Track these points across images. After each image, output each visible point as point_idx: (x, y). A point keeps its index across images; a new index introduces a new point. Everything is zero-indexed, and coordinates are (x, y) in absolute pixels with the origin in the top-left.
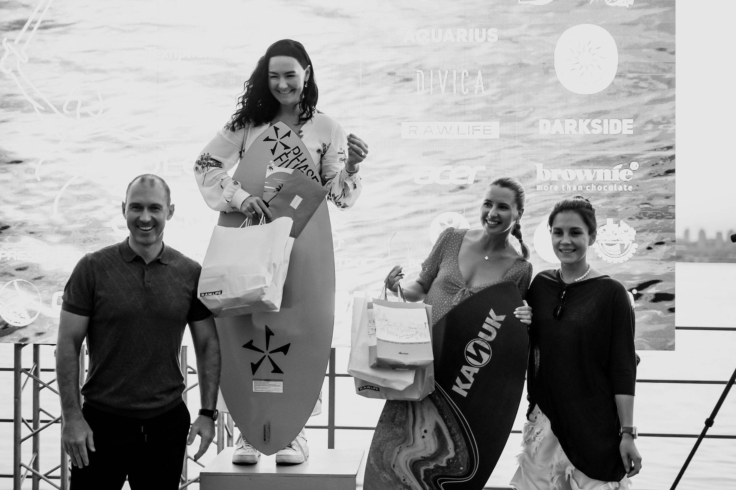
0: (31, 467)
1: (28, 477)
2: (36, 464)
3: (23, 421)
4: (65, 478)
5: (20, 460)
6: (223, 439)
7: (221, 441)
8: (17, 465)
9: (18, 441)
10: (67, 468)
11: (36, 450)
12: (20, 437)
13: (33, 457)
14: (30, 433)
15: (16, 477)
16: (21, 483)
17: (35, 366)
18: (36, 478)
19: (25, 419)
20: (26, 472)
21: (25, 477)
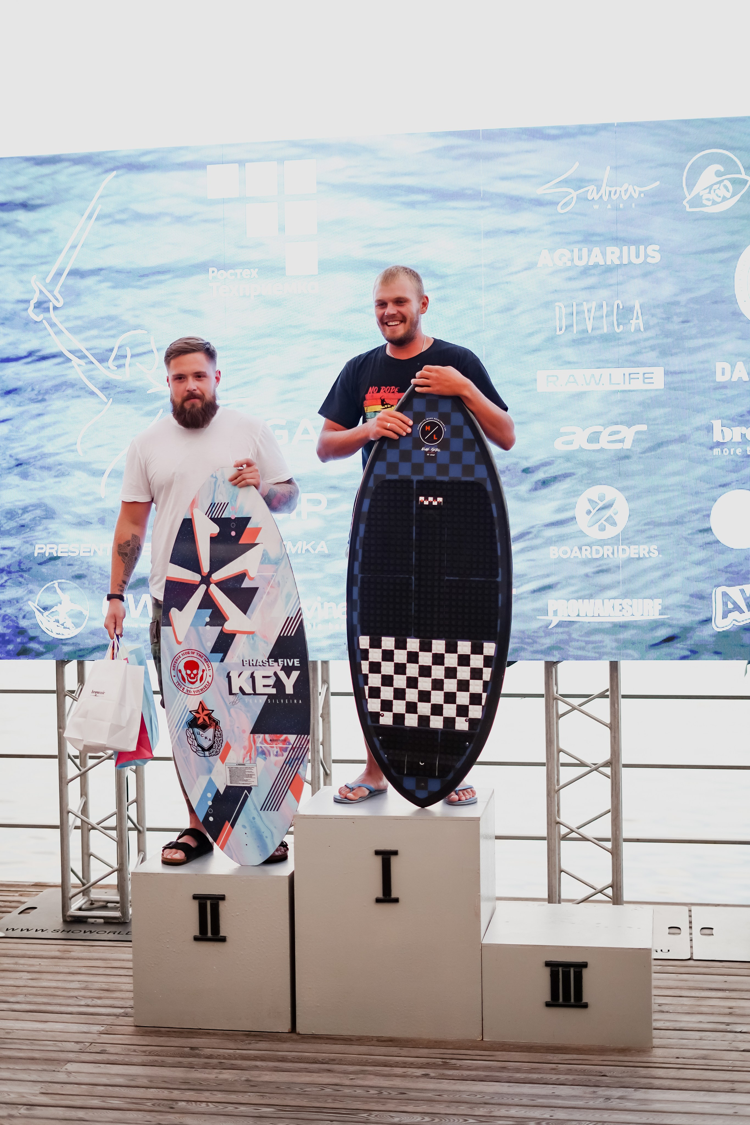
0: (80, 814)
1: (76, 828)
2: (85, 810)
3: (69, 757)
4: (124, 828)
5: (67, 805)
6: (319, 778)
7: (316, 780)
8: (64, 812)
9: (63, 782)
10: (125, 815)
11: (84, 793)
12: (66, 777)
13: (82, 802)
14: (78, 772)
15: (63, 827)
16: (70, 834)
17: (80, 687)
18: (86, 828)
19: (71, 754)
20: (74, 821)
21: (74, 827)
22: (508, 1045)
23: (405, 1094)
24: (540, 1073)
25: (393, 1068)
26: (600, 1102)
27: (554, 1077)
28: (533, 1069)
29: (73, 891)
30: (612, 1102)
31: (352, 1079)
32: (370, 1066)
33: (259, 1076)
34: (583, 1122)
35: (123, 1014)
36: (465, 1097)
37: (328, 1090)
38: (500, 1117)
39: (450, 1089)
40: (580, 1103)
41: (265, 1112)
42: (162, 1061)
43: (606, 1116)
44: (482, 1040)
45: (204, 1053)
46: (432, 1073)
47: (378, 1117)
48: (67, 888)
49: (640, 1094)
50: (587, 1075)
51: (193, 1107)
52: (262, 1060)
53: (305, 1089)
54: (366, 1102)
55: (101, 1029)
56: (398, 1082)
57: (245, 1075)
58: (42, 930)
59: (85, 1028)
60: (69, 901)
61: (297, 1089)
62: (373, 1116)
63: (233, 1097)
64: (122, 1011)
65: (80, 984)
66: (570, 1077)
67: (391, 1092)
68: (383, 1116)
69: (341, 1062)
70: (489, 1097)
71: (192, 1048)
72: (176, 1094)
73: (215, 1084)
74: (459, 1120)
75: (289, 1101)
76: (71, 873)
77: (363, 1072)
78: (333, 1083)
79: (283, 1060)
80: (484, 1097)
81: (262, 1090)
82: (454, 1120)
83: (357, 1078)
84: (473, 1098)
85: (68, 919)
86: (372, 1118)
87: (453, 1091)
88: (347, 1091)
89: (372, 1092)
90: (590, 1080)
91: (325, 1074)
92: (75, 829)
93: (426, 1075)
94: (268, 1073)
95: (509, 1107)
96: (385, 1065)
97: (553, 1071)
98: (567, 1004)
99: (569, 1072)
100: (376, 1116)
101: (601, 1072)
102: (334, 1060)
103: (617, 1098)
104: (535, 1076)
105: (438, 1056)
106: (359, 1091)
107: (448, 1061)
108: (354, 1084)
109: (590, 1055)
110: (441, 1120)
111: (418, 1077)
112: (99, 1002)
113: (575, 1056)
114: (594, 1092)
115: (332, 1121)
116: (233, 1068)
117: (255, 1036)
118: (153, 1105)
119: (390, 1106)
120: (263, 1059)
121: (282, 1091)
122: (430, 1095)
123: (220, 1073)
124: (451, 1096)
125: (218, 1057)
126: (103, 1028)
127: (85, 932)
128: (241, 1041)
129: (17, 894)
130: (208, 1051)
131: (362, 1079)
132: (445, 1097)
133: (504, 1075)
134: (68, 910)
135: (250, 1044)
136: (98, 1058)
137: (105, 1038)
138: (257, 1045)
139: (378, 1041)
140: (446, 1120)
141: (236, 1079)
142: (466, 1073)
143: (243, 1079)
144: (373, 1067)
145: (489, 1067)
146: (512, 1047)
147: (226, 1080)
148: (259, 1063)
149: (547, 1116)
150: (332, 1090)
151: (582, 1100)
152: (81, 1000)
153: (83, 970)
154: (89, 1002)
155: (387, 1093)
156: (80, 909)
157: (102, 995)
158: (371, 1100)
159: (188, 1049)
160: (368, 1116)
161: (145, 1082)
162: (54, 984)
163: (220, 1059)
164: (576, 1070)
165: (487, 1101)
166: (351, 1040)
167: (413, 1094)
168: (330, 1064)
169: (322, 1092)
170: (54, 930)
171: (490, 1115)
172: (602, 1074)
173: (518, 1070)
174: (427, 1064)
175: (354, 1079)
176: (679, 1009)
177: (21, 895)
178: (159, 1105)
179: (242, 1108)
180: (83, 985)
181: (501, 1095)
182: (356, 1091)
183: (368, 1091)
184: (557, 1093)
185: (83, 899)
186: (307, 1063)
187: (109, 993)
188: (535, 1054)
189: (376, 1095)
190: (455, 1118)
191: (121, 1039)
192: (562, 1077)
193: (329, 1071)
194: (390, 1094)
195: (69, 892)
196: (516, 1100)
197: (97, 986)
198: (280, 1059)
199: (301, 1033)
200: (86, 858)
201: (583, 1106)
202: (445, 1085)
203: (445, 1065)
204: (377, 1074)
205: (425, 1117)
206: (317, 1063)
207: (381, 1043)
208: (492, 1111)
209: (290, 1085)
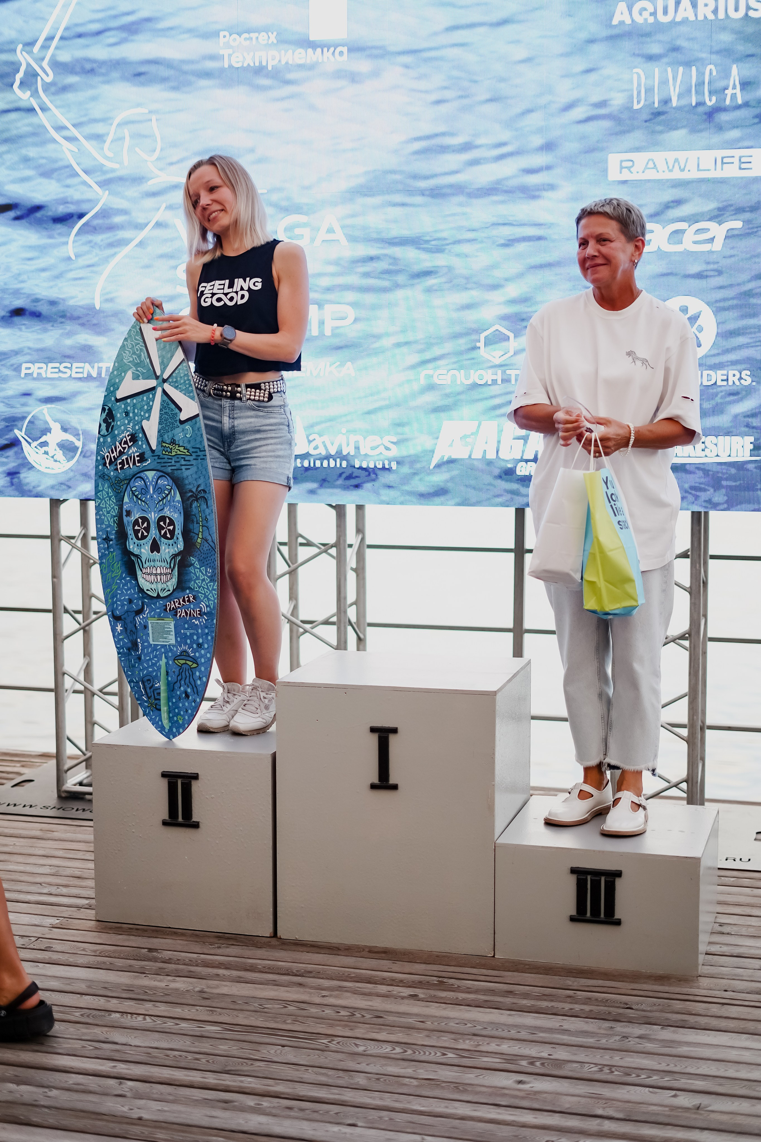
0: (81, 678)
1: (77, 692)
2: (88, 673)
3: (66, 611)
4: (124, 695)
5: (63, 665)
8: (59, 673)
9: (58, 637)
11: (87, 652)
12: (62, 633)
13: (84, 664)
14: (77, 627)
15: (57, 690)
16: (65, 700)
17: (83, 532)
18: (88, 694)
19: (70, 608)
20: (73, 685)
21: (72, 691)
22: (523, 964)
23: (381, 1017)
24: (552, 1001)
25: (377, 986)
26: (615, 1040)
27: (567, 1006)
28: (544, 995)
29: (69, 763)
30: (629, 1041)
31: (324, 996)
32: (351, 981)
33: (217, 987)
34: (585, 1064)
35: (87, 906)
36: (452, 1025)
37: (291, 1008)
38: (487, 1052)
39: (437, 1014)
40: (590, 1041)
41: (208, 1031)
42: (111, 964)
43: (618, 1058)
44: (494, 956)
45: (162, 956)
46: (420, 993)
47: (341, 1044)
48: (62, 760)
49: (668, 1034)
50: (609, 1006)
51: (127, 1020)
52: (227, 968)
53: (265, 1006)
54: (331, 1026)
55: (55, 921)
56: (377, 1004)
57: (199, 985)
58: (31, 806)
59: (36, 920)
60: (64, 774)
61: (256, 1005)
62: (334, 1042)
63: (178, 1011)
64: (86, 902)
65: (51, 869)
66: (587, 1008)
67: (365, 1015)
68: (346, 1044)
69: (318, 975)
70: (481, 1028)
71: (150, 950)
72: (113, 1004)
73: (162, 994)
74: (436, 1053)
75: (242, 1019)
76: (68, 742)
77: (340, 988)
78: (300, 1001)
79: (252, 969)
80: (475, 1026)
81: (214, 1005)
82: (430, 1053)
83: (331, 996)
84: (462, 1028)
85: (63, 795)
86: (333, 1046)
87: (440, 1017)
88: (313, 1010)
89: (343, 1013)
90: (609, 1013)
91: (293, 989)
92: (73, 693)
93: (414, 997)
94: (228, 983)
95: (502, 1040)
96: (369, 981)
97: (569, 999)
98: (595, 920)
99: (588, 1001)
100: (338, 1043)
101: (627, 1004)
102: (311, 972)
103: (637, 1037)
104: (544, 1004)
105: (436, 973)
106: (328, 1011)
107: (445, 980)
108: (325, 1002)
109: (619, 981)
110: (415, 1053)
111: (403, 998)
112: (64, 891)
113: (600, 982)
114: (611, 1028)
115: (283, 1046)
116: (190, 975)
117: (228, 938)
118: (82, 1015)
119: (359, 1032)
120: (227, 966)
121: (237, 1007)
122: (410, 1020)
123: (174, 981)
124: (436, 1024)
125: (178, 962)
126: (58, 921)
127: (77, 810)
128: (210, 945)
129: (18, 765)
130: (167, 954)
131: (336, 997)
132: (429, 1024)
133: (508, 1000)
134: (63, 785)
135: (219, 947)
136: (39, 956)
137: (57, 933)
138: (228, 950)
139: (370, 952)
140: (420, 1053)
141: (188, 989)
142: (461, 996)
143: (197, 989)
144: (353, 983)
145: (492, 990)
146: (527, 967)
147: (177, 990)
148: (221, 972)
149: (545, 1055)
150: (296, 1008)
151: (593, 1037)
152: (46, 887)
153: (60, 853)
154: (53, 890)
155: (360, 1016)
156: (81, 784)
157: (71, 883)
158: (338, 1023)
159: (146, 950)
160: (329, 1042)
161: (82, 987)
162: (21, 868)
163: (178, 964)
164: (597, 1000)
165: (476, 1032)
166: (339, 949)
167: (391, 1019)
168: (303, 976)
169: (284, 1011)
170: (44, 807)
171: (476, 1049)
172: (627, 1006)
173: (526, 996)
174: (419, 982)
175: (327, 996)
176: (744, 931)
177: (23, 766)
178: (88, 1016)
179: (184, 1025)
180: (53, 870)
181: (496, 1025)
182: (324, 1011)
183: (339, 1012)
184: (566, 1026)
185: (86, 773)
186: (278, 974)
187: (80, 880)
188: (554, 977)
189: (347, 1018)
190: (432, 1051)
191: (73, 936)
192: (577, 1007)
193: (300, 985)
194: (363, 1016)
195: (64, 765)
196: (513, 1033)
197: (68, 872)
198: (248, 968)
199: (282, 937)
200: (89, 726)
201: (592, 1045)
202: (434, 1010)
203: (441, 985)
204: (355, 992)
205: (396, 1048)
206: (288, 974)
207: (374, 955)
208: (480, 1045)
209: (248, 1000)
